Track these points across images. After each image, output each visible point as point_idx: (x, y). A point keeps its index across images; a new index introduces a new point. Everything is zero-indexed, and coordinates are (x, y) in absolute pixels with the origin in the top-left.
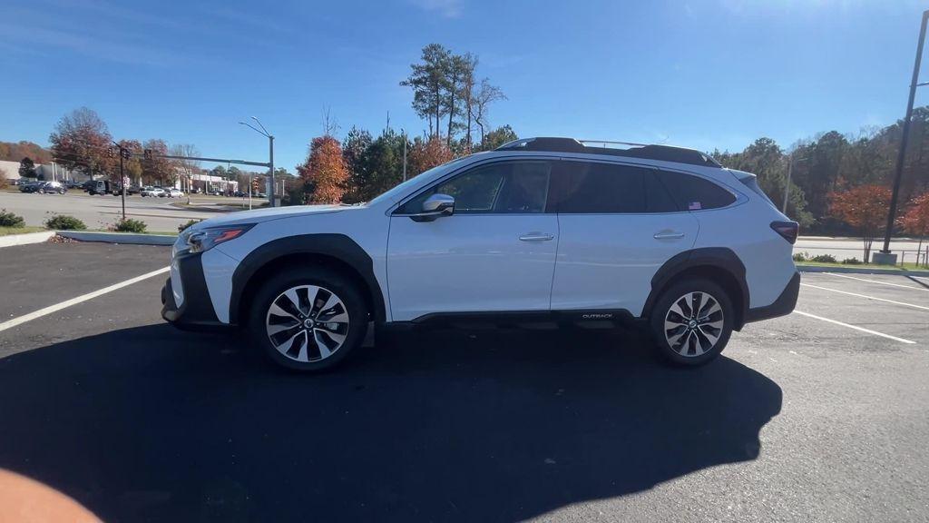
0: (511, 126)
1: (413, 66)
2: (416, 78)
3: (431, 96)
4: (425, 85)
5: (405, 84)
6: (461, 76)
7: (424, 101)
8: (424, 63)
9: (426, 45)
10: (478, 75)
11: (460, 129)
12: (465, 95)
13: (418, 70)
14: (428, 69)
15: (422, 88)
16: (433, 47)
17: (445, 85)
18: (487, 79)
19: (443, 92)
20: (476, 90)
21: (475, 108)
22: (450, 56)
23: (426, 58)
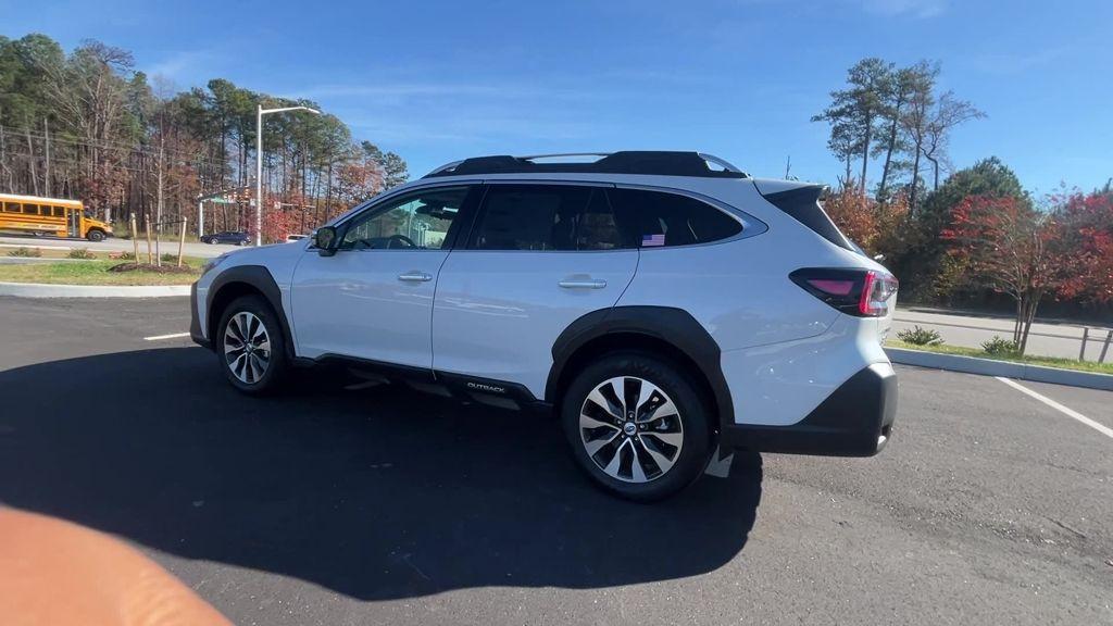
0: (998, 157)
1: (833, 95)
2: (838, 108)
3: (857, 129)
4: (849, 114)
5: (818, 119)
6: (910, 96)
7: (847, 138)
8: (851, 87)
9: (855, 62)
10: (936, 91)
11: (904, 170)
12: (915, 122)
13: (842, 97)
14: (856, 94)
15: (844, 120)
16: (867, 64)
17: (885, 112)
18: (950, 92)
19: (878, 122)
20: (932, 113)
21: (928, 138)
22: (894, 71)
23: (853, 80)
